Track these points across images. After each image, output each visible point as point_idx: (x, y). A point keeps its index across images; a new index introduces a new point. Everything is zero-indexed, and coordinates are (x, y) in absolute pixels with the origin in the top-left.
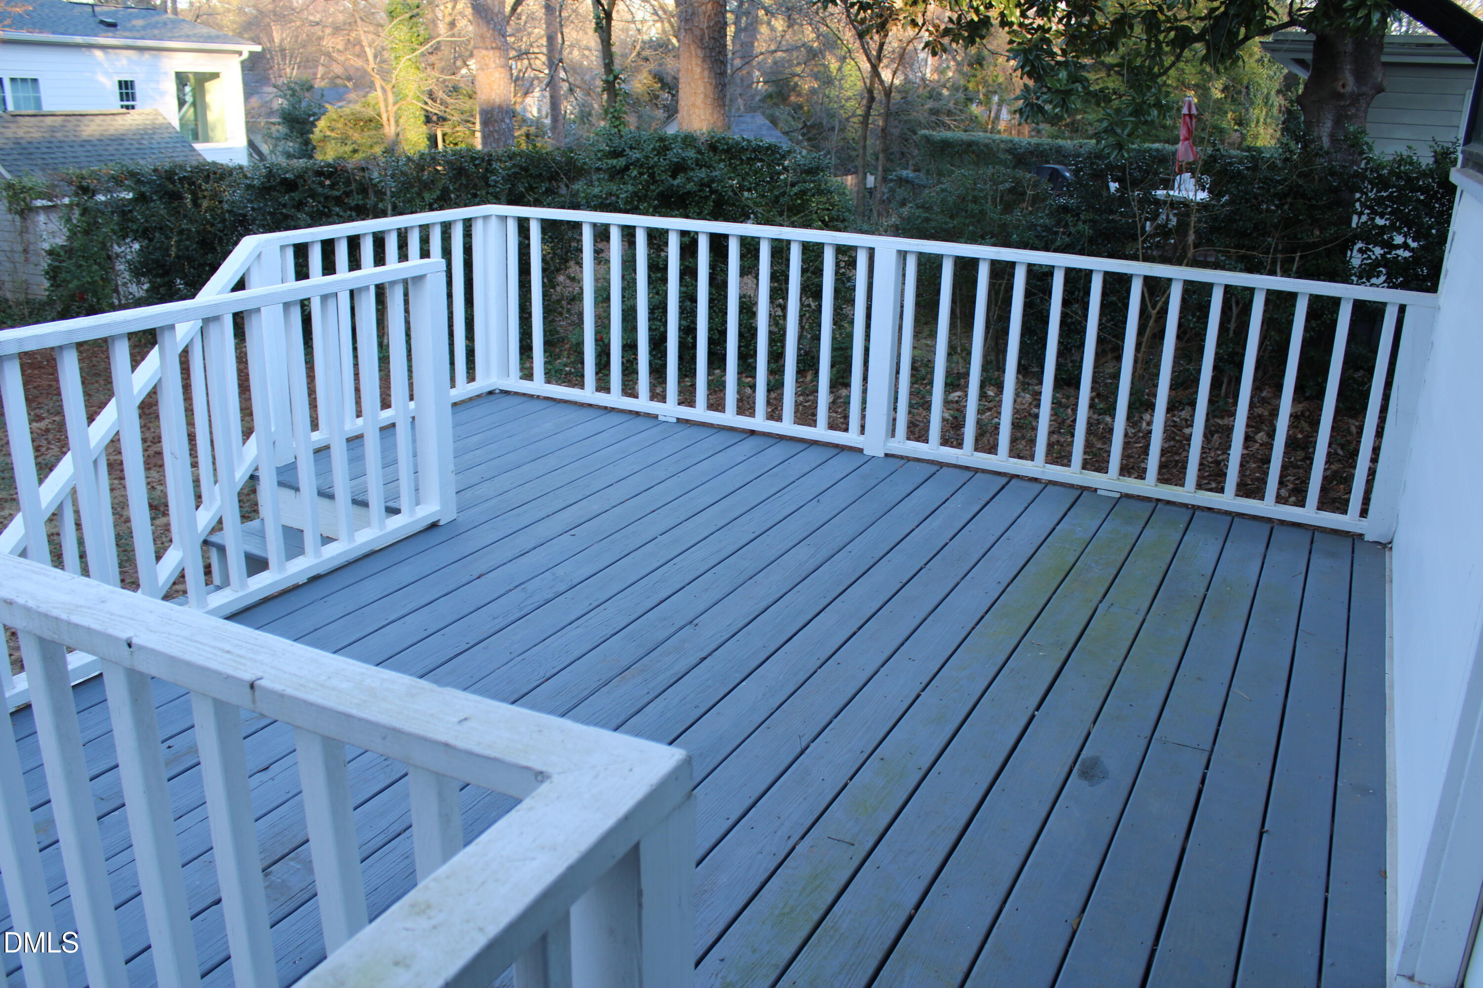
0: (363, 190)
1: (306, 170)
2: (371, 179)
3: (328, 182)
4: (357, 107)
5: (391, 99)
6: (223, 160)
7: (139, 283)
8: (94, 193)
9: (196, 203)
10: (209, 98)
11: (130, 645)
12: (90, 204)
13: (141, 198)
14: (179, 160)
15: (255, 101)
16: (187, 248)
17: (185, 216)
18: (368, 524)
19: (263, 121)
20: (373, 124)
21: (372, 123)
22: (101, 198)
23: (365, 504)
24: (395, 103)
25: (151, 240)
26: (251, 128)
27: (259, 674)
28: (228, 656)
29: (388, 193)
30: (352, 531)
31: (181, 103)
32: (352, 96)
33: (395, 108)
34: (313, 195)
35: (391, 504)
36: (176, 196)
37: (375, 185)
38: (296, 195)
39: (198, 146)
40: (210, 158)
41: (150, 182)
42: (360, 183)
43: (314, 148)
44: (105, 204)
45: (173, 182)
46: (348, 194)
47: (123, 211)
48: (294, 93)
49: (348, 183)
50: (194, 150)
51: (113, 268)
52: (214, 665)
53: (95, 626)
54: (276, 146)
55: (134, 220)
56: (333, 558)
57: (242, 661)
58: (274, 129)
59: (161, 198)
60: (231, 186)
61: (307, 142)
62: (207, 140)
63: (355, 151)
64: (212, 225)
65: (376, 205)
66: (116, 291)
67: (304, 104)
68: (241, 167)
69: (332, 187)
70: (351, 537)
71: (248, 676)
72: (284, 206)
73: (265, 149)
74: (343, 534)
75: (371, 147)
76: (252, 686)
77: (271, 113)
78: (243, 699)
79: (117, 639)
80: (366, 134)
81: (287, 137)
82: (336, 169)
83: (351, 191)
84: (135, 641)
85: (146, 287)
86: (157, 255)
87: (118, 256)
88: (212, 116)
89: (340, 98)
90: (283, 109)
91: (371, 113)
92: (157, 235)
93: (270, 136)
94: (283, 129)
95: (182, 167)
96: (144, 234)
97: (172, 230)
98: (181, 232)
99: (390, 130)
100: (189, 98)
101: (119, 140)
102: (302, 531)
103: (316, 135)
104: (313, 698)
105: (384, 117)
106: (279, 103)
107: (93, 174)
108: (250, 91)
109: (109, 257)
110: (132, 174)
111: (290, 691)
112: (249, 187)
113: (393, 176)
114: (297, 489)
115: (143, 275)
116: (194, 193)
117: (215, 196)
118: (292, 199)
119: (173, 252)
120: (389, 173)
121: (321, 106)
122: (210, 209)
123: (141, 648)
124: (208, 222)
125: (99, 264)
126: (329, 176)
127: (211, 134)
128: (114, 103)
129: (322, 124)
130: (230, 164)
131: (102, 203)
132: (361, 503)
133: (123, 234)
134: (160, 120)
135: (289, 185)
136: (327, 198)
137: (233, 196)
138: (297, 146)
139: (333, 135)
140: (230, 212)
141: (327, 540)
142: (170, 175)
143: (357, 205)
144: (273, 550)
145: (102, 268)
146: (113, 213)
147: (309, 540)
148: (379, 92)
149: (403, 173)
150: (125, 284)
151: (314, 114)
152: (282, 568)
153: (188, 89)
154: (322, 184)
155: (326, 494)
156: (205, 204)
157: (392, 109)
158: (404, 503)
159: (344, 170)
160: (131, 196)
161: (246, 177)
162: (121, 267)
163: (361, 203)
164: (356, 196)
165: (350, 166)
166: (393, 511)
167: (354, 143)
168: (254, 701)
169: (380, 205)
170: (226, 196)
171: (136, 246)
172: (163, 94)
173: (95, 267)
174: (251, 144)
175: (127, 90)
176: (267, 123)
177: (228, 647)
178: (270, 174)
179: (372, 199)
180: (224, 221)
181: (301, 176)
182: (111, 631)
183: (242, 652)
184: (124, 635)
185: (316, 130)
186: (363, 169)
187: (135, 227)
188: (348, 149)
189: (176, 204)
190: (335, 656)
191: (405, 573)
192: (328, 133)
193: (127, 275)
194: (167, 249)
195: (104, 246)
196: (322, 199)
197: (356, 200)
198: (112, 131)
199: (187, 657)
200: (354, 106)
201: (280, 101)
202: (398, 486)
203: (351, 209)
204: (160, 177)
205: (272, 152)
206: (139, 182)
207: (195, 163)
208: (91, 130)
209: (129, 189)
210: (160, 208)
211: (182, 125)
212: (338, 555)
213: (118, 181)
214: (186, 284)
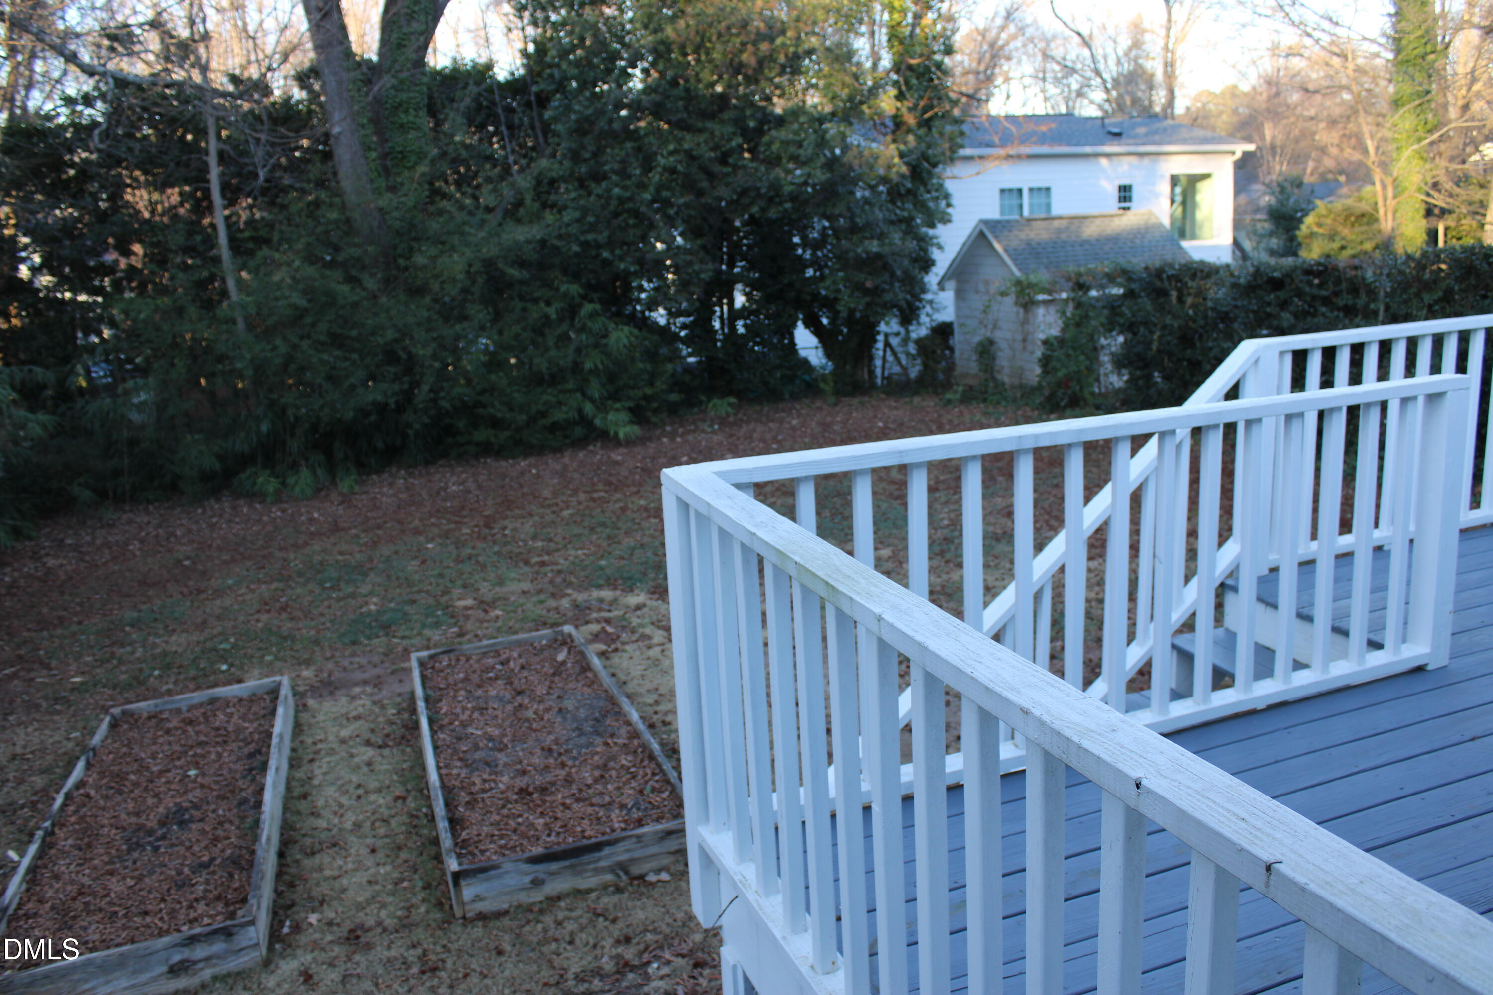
0: (1354, 290)
1: (1294, 269)
2: (1363, 279)
3: (1316, 281)
4: (1349, 202)
5: (1390, 192)
6: (1210, 258)
7: (1120, 375)
8: (1089, 289)
9: (1181, 300)
10: (1200, 197)
11: (1138, 786)
12: (1084, 299)
13: (1130, 294)
14: (1168, 258)
15: (1243, 198)
16: (1168, 343)
17: (1169, 313)
18: (1344, 655)
19: (1248, 219)
20: (1365, 220)
21: (1367, 218)
22: (1094, 293)
23: (1345, 633)
24: (1395, 197)
25: (1135, 334)
26: (1237, 225)
27: (1279, 857)
28: (1243, 824)
29: (1382, 293)
30: (1329, 659)
31: (1173, 202)
32: (1344, 190)
33: (1394, 203)
34: (1300, 294)
35: (1374, 637)
36: (1162, 293)
37: (1368, 285)
38: (1282, 294)
39: (1186, 244)
40: (1197, 256)
41: (1140, 279)
42: (1350, 280)
43: (1300, 245)
44: (1097, 299)
45: (1161, 280)
46: (1336, 294)
47: (1113, 307)
48: (1282, 189)
49: (1338, 281)
50: (1180, 248)
51: (1097, 358)
52: (1227, 832)
53: (1104, 756)
54: (1258, 243)
55: (1121, 315)
56: (1302, 687)
57: (1258, 834)
58: (1259, 226)
59: (1148, 295)
60: (1216, 284)
61: (1292, 239)
62: (1194, 237)
63: (1343, 248)
64: (1195, 321)
65: (1366, 306)
66: (1098, 380)
67: (1292, 201)
68: (1228, 266)
69: (1321, 286)
70: (1325, 667)
71: (1266, 856)
72: (1269, 304)
73: (1247, 245)
74: (1317, 662)
75: (1361, 243)
76: (1268, 868)
77: (1257, 210)
78: (1257, 879)
79: (1126, 776)
80: (1357, 229)
81: (1271, 234)
82: (1326, 268)
83: (1341, 291)
84: (1144, 782)
85: (1125, 378)
86: (1139, 348)
87: (1103, 347)
88: (1200, 215)
89: (1331, 192)
90: (1270, 206)
91: (1364, 207)
92: (1142, 329)
93: (1255, 232)
94: (1268, 226)
95: (1171, 266)
96: (1130, 328)
97: (1155, 325)
98: (1164, 327)
99: (1386, 225)
100: (1179, 199)
101: (1114, 239)
102: (1273, 652)
103: (1304, 229)
104: (1340, 903)
105: (1381, 212)
106: (1267, 200)
107: (1090, 272)
108: (1239, 188)
109: (1095, 349)
110: (1124, 272)
111: (1312, 887)
112: (1235, 285)
113: (1388, 275)
114: (1275, 607)
115: (1125, 366)
116: (1180, 291)
117: (1201, 293)
118: (1277, 298)
119: (1154, 346)
120: (1385, 271)
121: (1309, 202)
122: (1194, 306)
123: (1150, 792)
124: (1191, 318)
125: (1086, 355)
126: (1319, 274)
127: (1198, 232)
128: (1112, 204)
129: (1309, 220)
130: (1218, 263)
131: (1093, 298)
132: (1341, 631)
133: (1110, 327)
134: (1153, 220)
135: (1276, 284)
136: (1314, 297)
137: (1218, 293)
138: (1281, 242)
139: (1320, 231)
140: (1213, 309)
141: (1298, 665)
142: (1159, 273)
143: (1346, 306)
144: (1243, 665)
145: (1088, 358)
146: (1104, 307)
147: (1281, 663)
148: (1378, 187)
149: (1401, 272)
150: (1106, 375)
151: (1302, 210)
152: (1247, 688)
153: (1178, 190)
154: (1310, 283)
155: (1305, 617)
156: (1190, 300)
157: (1391, 203)
158: (1389, 637)
159: (1335, 268)
160: (1121, 291)
161: (1232, 275)
162: (1105, 358)
163: (1350, 303)
164: (1345, 296)
165: (1341, 265)
166: (1375, 645)
167: (1343, 239)
168: (1267, 885)
169: (1372, 306)
170: (1211, 294)
171: (1121, 339)
172: (1156, 195)
173: (1082, 358)
174: (1236, 243)
175: (1125, 193)
176: (1253, 220)
177: (1244, 815)
178: (1257, 272)
179: (1362, 300)
180: (1206, 317)
181: (1289, 275)
182: (1120, 766)
183: (1258, 824)
184: (1135, 774)
185: (1303, 227)
186: (1356, 268)
187: (1122, 321)
188: (1336, 245)
189: (1162, 300)
190: (1367, 855)
191: (1383, 717)
192: (1316, 229)
193: (1109, 366)
194: (1150, 343)
195: (1092, 338)
196: (1308, 299)
197: (1345, 299)
198: (1109, 231)
199: (1198, 815)
200: (1344, 201)
201: (1267, 198)
202: (1385, 617)
203: (1339, 309)
204: (1150, 275)
205: (1254, 249)
206: (1130, 279)
207: (1183, 261)
208: (1090, 231)
209: (1120, 285)
210: (1146, 303)
211: (1172, 224)
212: (1309, 685)
213: (1111, 278)
214: (1163, 377)
